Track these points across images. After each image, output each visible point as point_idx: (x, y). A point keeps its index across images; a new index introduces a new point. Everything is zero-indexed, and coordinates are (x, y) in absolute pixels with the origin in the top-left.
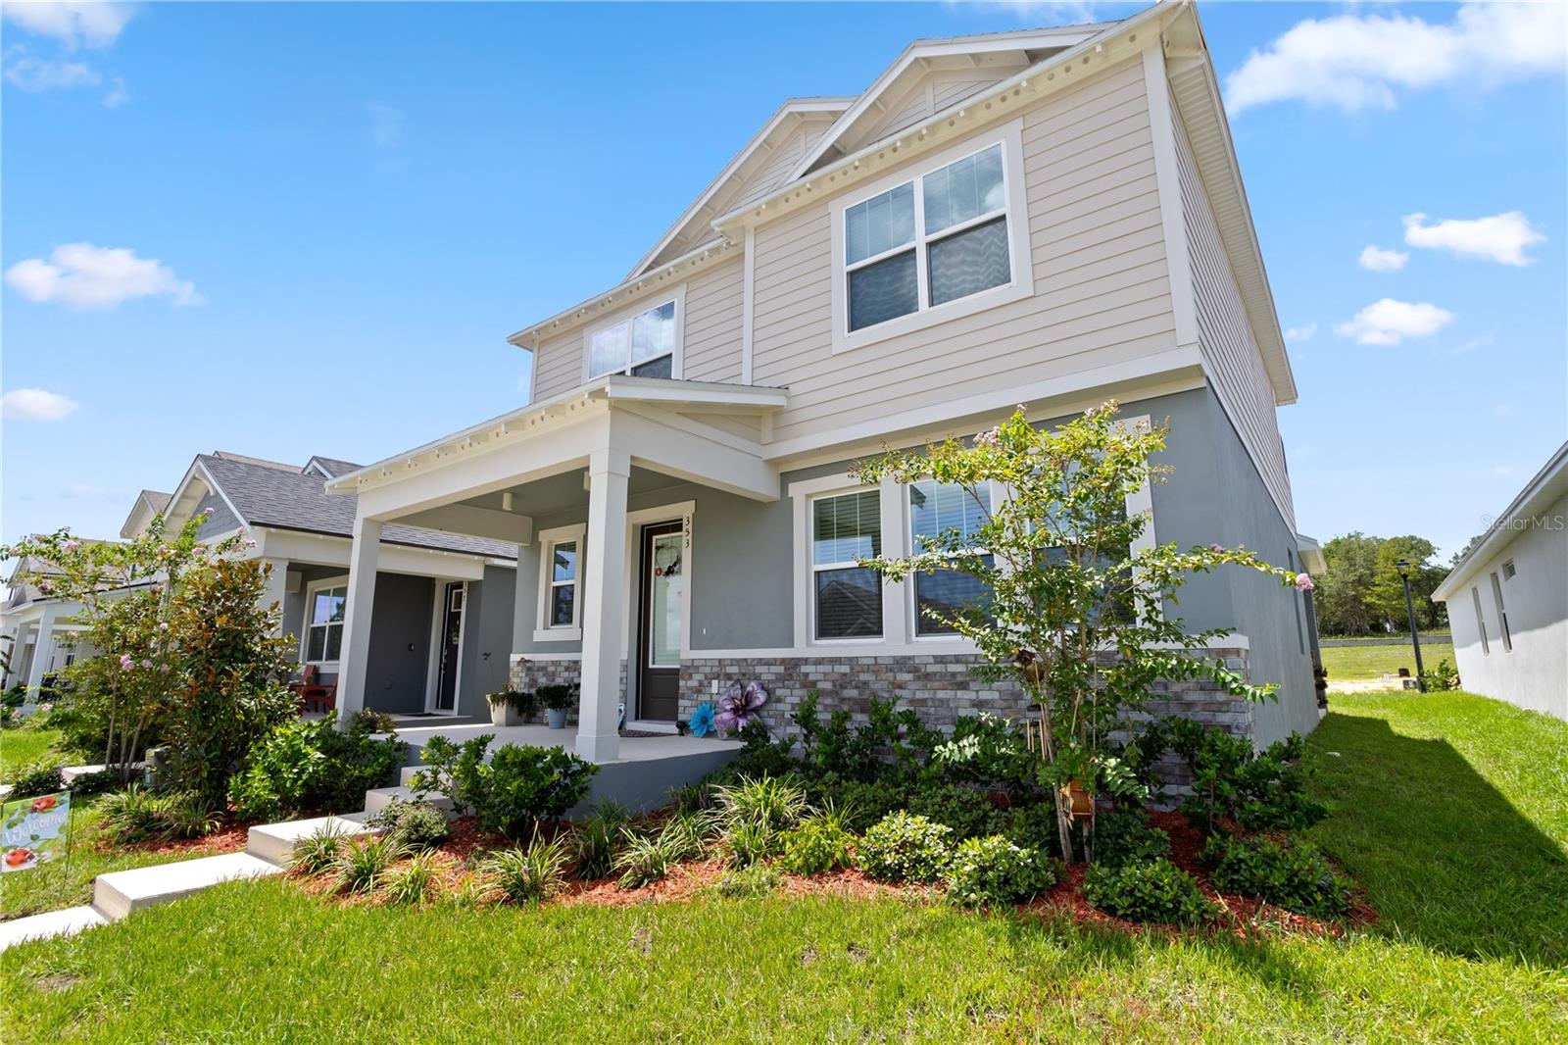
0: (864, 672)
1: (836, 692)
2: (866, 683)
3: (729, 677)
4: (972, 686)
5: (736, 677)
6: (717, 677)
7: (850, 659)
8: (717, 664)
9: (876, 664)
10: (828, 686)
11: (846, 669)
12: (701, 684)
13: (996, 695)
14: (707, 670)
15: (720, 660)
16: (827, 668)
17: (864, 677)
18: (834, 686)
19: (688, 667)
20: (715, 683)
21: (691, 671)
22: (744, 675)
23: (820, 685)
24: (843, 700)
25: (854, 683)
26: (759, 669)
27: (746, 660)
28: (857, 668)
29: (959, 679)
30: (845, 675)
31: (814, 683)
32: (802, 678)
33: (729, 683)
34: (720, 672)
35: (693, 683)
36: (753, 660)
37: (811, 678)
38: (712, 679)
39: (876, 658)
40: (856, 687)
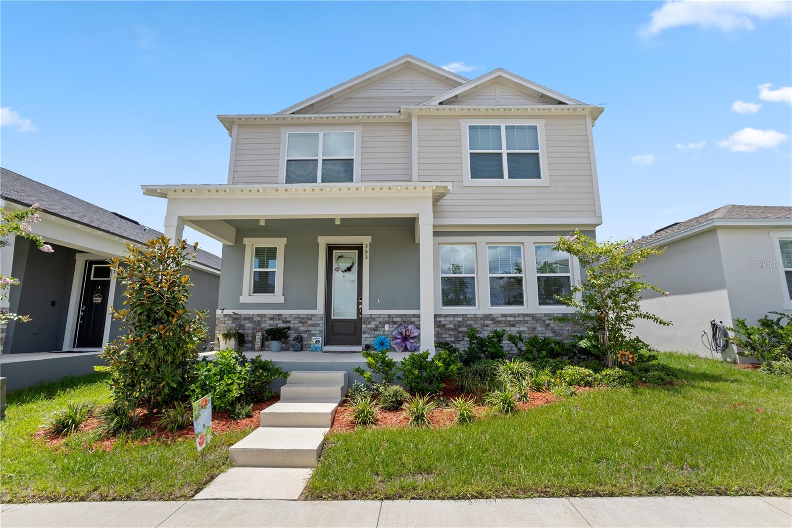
0: (469, 320)
1: (456, 329)
2: (470, 325)
3: (395, 323)
4: (517, 325)
5: (399, 323)
6: (388, 323)
7: (463, 315)
8: (387, 316)
9: (475, 317)
10: (452, 326)
11: (461, 319)
12: (377, 326)
13: (526, 329)
14: (381, 320)
15: (389, 315)
16: (452, 319)
17: (469, 322)
18: (455, 326)
19: (368, 318)
20: (387, 326)
21: (369, 320)
22: (404, 322)
23: (447, 326)
24: (459, 332)
25: (464, 325)
26: (413, 319)
27: (406, 315)
28: (466, 319)
29: (512, 323)
30: (460, 321)
31: (444, 325)
32: (438, 323)
33: (395, 326)
34: (390, 320)
35: (372, 326)
36: (410, 315)
37: (442, 323)
38: (385, 324)
39: (475, 315)
40: (466, 327)
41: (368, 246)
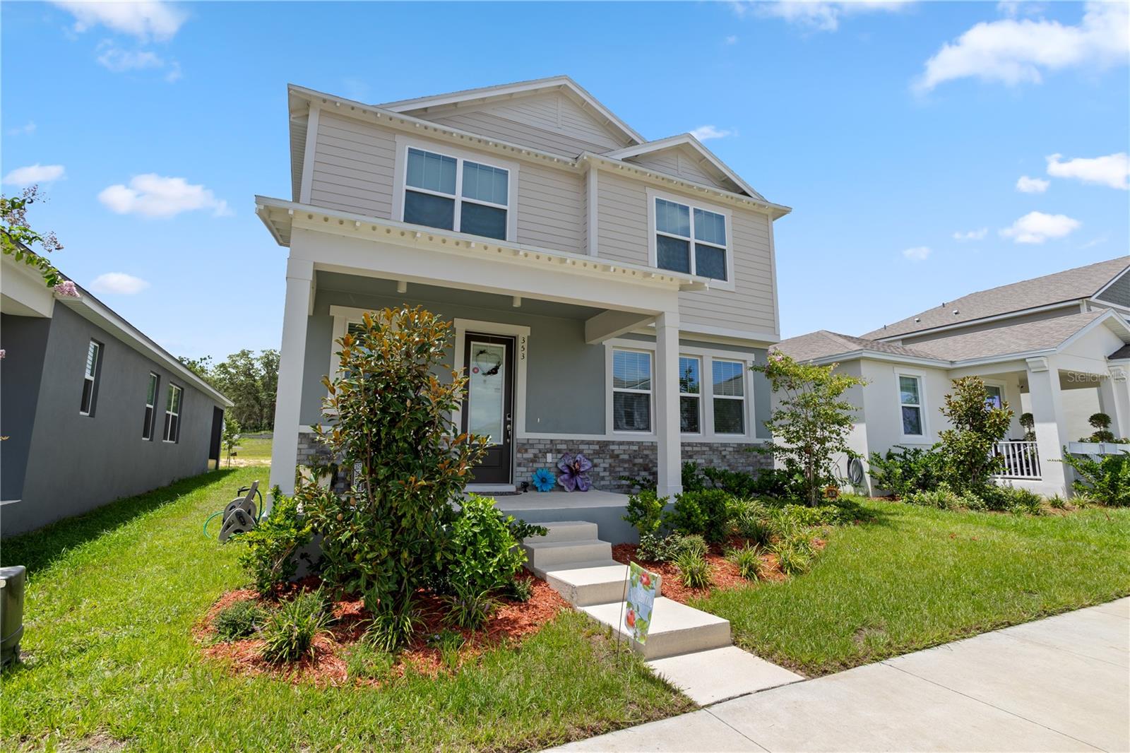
0: (646, 449)
1: (631, 461)
2: (647, 456)
3: (559, 451)
4: (695, 457)
5: (565, 452)
6: (551, 451)
7: (638, 443)
8: (549, 442)
9: (652, 446)
10: (626, 457)
11: (636, 448)
12: (535, 456)
13: (704, 461)
14: (541, 447)
15: (551, 441)
16: (626, 447)
17: (646, 452)
18: (630, 457)
19: (524, 444)
20: (549, 456)
21: (526, 447)
22: (570, 450)
23: (621, 457)
24: (634, 465)
25: (640, 456)
26: (582, 447)
27: (572, 441)
28: (642, 448)
29: (690, 454)
30: (635, 451)
31: (618, 456)
32: (611, 452)
33: (560, 456)
34: (553, 447)
35: (530, 455)
36: (578, 441)
37: (616, 452)
38: (548, 452)
39: (652, 442)
40: (642, 458)
41: (526, 340)
